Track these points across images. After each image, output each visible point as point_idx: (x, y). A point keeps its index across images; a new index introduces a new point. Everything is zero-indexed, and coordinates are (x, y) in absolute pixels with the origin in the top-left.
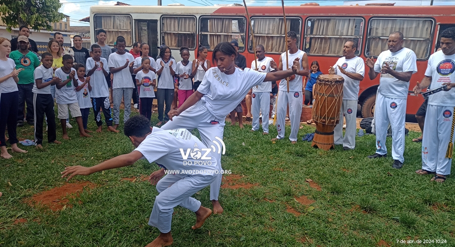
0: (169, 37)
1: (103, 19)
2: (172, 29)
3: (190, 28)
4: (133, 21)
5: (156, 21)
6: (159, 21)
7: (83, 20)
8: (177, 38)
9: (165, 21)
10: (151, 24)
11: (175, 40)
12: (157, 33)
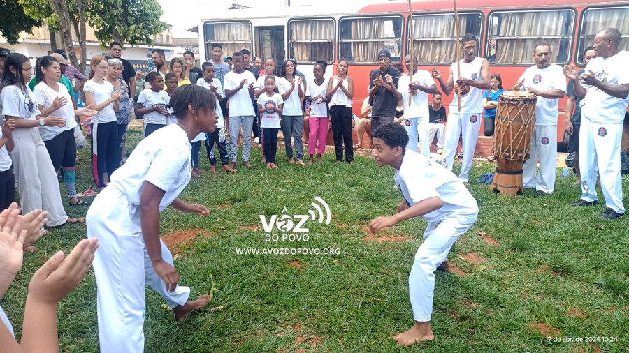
0: (299, 48)
1: (215, 27)
2: (304, 38)
3: (326, 35)
4: (253, 29)
5: (281, 28)
6: (286, 28)
7: (190, 30)
8: (310, 49)
9: (294, 27)
10: (276, 32)
11: (307, 51)
12: (284, 43)
